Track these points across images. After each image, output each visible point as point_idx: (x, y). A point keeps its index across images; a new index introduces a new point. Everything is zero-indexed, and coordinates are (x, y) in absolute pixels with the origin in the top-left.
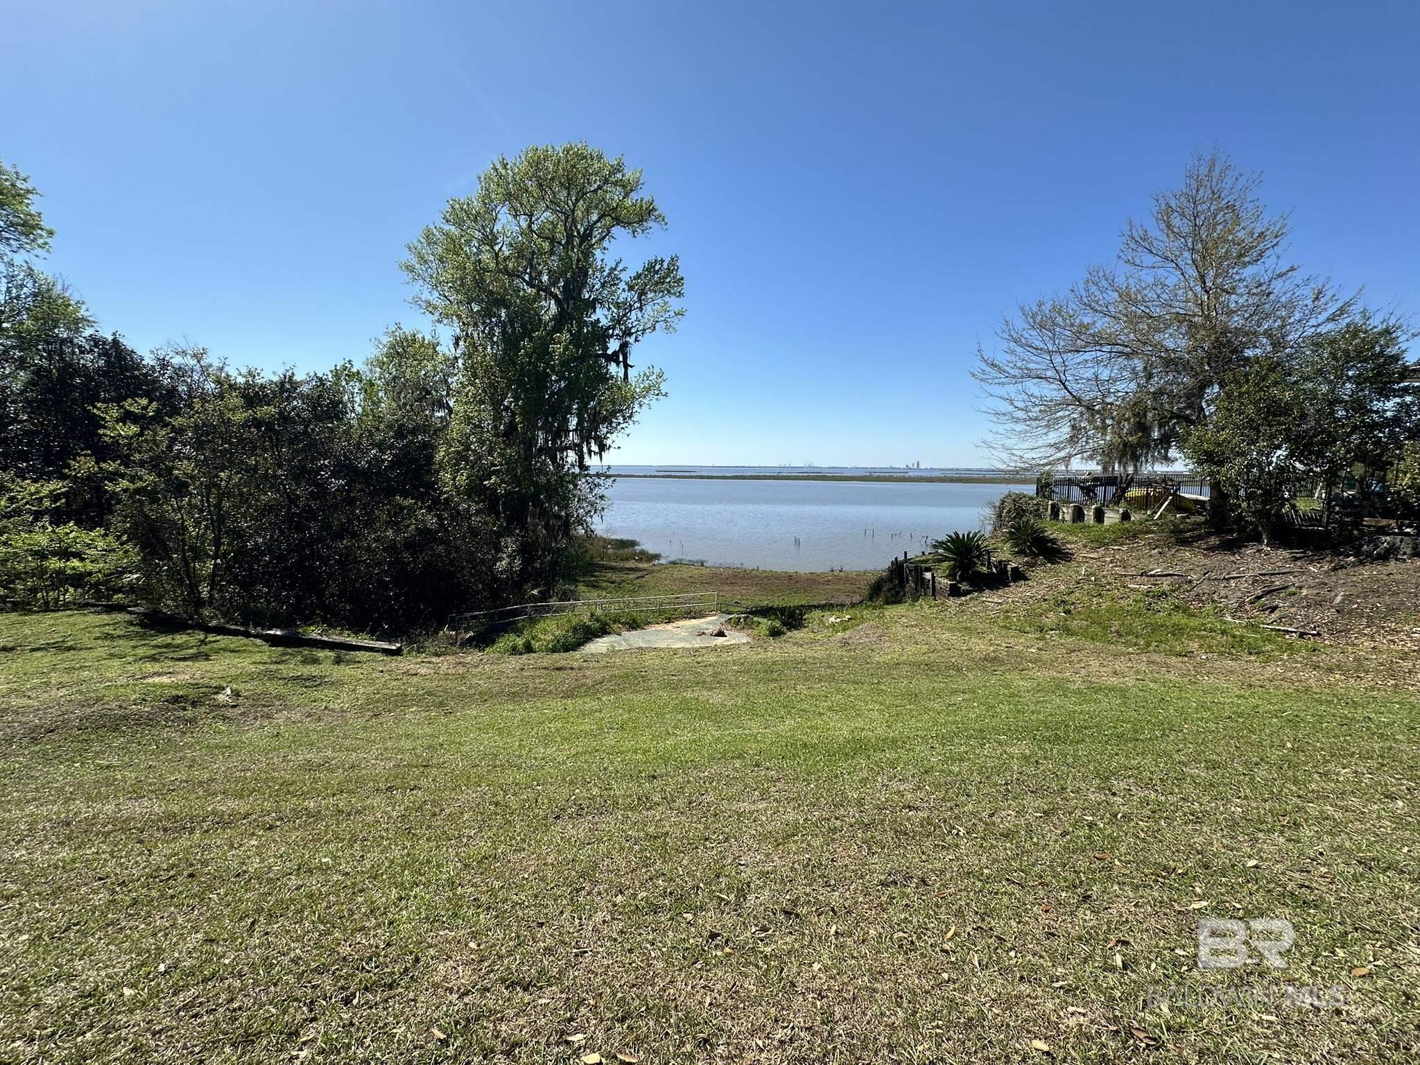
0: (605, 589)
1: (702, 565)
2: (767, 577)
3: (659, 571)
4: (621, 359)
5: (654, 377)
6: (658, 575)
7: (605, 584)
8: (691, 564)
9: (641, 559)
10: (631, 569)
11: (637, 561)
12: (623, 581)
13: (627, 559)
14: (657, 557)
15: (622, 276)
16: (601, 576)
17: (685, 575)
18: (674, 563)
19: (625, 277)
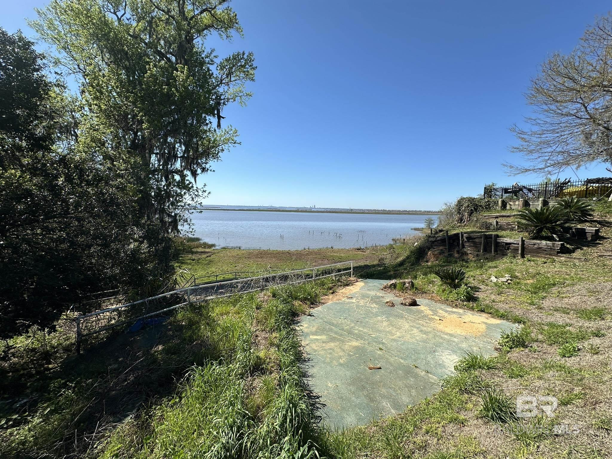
0: (190, 264)
1: (240, 249)
2: (277, 253)
3: (218, 253)
4: (216, 112)
5: (232, 132)
6: (218, 255)
7: (189, 261)
8: (233, 248)
9: (205, 247)
10: (202, 252)
11: (203, 248)
12: (199, 259)
13: (197, 247)
14: (213, 245)
15: (215, 60)
16: (185, 257)
17: (235, 254)
18: (223, 248)
19: (218, 61)
